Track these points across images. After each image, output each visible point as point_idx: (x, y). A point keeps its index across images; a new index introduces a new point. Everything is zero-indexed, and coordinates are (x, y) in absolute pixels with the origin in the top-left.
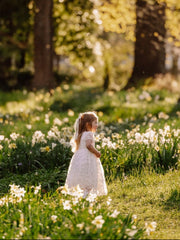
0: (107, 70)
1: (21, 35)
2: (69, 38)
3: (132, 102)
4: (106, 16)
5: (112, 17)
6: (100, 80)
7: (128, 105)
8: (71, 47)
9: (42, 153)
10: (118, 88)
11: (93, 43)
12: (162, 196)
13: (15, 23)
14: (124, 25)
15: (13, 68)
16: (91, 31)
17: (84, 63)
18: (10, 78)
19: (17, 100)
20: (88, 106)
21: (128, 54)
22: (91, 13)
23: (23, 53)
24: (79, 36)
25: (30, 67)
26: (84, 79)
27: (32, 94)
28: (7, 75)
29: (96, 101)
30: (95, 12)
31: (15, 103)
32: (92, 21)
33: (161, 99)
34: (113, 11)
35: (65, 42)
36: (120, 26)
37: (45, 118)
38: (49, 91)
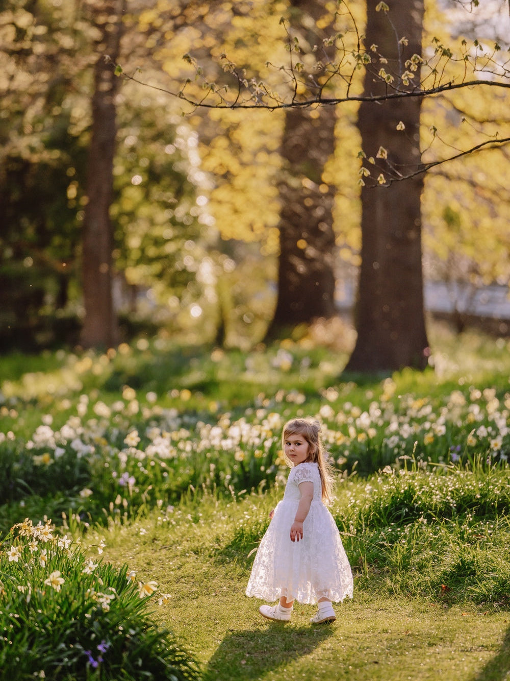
0: (221, 311)
1: (61, 247)
2: (152, 252)
3: (257, 371)
4: (225, 210)
5: (236, 211)
6: (210, 330)
7: (249, 377)
8: (156, 267)
9: (35, 467)
10: (245, 344)
11: (198, 261)
12: (218, 540)
13: (50, 224)
14: (258, 225)
15: (48, 310)
16: (195, 237)
17: (180, 298)
18: (40, 328)
19: (44, 370)
20: (174, 380)
21: (266, 280)
22: (193, 203)
23: (63, 282)
24: (170, 248)
25: (77, 308)
26: (179, 330)
27: (72, 358)
28: (33, 321)
29: (189, 370)
30: (202, 200)
31: (41, 374)
32: (196, 219)
33: (314, 365)
34: (239, 201)
35: (144, 259)
36: (251, 227)
37: (79, 402)
38: (106, 353)
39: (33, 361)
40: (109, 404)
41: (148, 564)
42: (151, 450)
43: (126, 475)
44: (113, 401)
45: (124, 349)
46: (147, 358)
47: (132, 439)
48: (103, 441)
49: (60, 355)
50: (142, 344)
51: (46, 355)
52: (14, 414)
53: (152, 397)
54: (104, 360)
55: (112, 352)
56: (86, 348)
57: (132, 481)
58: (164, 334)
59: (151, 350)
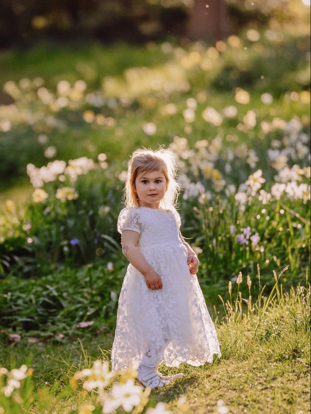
37: (186, 108)
38: (214, 46)
39: (137, 54)
40: (219, 109)
41: (290, 402)
42: (278, 190)
43: (247, 231)
44: (224, 106)
45: (234, 41)
46: (258, 51)
47: (255, 180)
48: (216, 174)
49: (166, 47)
50: (252, 34)
51: (151, 47)
52: (111, 122)
53: (267, 98)
54: (212, 53)
55: (220, 45)
56: (193, 40)
57: (256, 239)
58: (274, 24)
59: (263, 42)
